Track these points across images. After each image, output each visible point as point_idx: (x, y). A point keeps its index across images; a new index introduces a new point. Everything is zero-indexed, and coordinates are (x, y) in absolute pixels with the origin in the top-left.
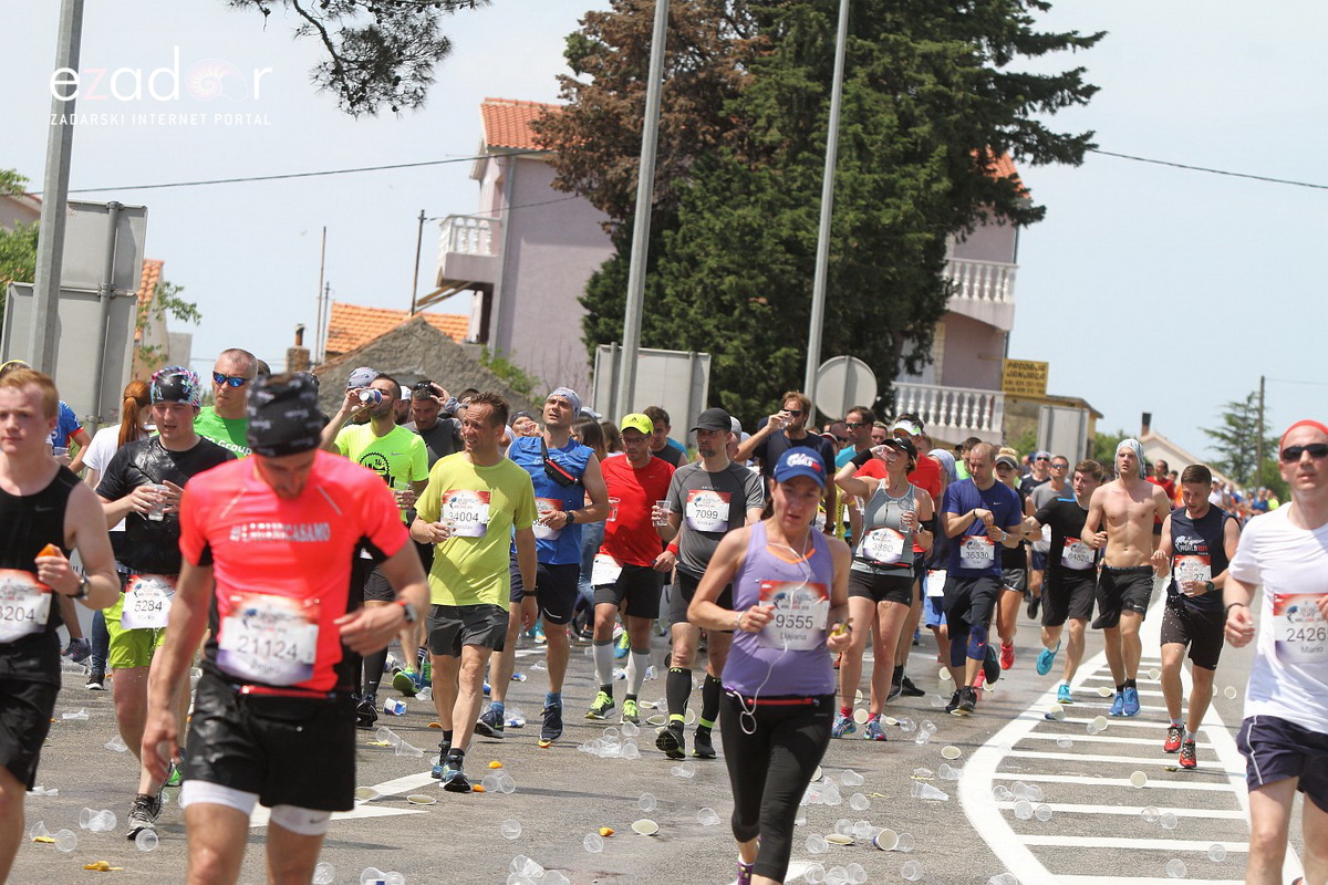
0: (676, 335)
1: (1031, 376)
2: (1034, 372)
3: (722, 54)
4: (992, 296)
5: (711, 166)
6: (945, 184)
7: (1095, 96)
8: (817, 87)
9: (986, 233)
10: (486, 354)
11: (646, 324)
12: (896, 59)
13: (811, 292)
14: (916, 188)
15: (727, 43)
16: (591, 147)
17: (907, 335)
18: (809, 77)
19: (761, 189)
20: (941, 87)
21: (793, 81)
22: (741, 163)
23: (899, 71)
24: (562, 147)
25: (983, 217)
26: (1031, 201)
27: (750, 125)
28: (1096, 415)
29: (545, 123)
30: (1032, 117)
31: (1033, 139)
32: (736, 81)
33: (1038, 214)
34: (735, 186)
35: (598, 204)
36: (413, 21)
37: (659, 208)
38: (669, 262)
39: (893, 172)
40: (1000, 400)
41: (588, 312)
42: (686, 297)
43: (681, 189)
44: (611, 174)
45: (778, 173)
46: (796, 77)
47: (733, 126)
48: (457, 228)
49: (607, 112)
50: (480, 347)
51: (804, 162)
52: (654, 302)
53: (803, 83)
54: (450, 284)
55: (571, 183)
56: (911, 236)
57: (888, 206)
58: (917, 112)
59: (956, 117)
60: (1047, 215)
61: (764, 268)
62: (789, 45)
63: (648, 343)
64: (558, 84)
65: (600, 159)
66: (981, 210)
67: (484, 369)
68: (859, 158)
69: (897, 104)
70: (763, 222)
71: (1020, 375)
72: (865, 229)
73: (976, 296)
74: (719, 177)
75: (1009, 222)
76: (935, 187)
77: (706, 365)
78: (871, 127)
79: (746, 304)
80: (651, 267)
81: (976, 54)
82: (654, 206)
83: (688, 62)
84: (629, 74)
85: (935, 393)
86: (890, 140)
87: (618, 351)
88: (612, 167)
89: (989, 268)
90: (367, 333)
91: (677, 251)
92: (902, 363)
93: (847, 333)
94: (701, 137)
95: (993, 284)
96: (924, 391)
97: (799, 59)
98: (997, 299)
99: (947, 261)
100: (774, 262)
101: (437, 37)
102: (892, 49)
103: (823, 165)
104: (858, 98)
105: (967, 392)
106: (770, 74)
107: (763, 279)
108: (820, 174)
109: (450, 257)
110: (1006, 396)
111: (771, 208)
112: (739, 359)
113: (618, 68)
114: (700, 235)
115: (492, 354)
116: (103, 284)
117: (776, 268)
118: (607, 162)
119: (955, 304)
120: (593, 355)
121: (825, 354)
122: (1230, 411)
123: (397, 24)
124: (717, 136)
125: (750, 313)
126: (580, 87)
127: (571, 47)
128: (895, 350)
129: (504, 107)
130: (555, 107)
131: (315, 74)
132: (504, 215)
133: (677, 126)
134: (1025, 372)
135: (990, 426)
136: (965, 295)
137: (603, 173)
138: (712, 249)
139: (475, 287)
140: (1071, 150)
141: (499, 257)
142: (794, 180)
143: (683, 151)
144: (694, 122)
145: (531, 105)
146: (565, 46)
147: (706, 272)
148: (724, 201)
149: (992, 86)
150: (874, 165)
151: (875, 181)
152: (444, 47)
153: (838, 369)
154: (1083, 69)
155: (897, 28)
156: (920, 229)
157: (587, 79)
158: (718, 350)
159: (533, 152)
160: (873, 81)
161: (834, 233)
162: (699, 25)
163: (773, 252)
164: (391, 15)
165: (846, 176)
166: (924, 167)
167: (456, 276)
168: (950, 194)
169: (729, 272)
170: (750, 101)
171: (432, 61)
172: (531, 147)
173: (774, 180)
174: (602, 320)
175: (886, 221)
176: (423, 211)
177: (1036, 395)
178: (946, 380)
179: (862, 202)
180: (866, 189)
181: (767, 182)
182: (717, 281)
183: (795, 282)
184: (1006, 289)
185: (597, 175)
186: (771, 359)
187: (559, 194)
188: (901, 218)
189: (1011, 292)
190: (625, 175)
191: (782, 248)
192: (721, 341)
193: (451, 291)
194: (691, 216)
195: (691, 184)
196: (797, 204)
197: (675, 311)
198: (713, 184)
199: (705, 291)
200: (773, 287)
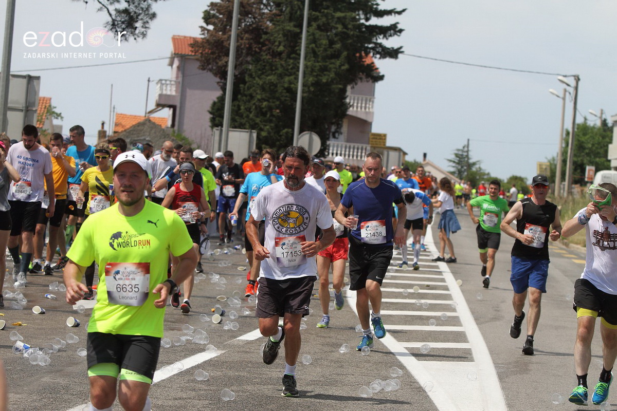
0: (245, 124)
1: (380, 139)
2: (382, 137)
3: (262, 18)
4: (365, 108)
5: (257, 61)
6: (346, 67)
7: (403, 33)
8: (297, 30)
9: (361, 85)
10: (174, 132)
11: (233, 120)
12: (328, 19)
13: (295, 108)
14: (335, 68)
15: (264, 13)
16: (213, 53)
17: (333, 123)
18: (295, 26)
19: (277, 69)
20: (345, 30)
21: (288, 28)
22: (269, 59)
23: (328, 24)
24: (201, 53)
25: (361, 79)
26: (379, 73)
27: (273, 44)
28: (405, 154)
29: (195, 44)
30: (379, 41)
31: (380, 49)
32: (267, 28)
33: (382, 78)
34: (267, 68)
35: (215, 75)
36: (142, 6)
37: (238, 76)
38: (242, 96)
39: (326, 62)
40: (369, 148)
41: (211, 116)
42: (249, 110)
43: (247, 69)
44: (220, 63)
45: (283, 63)
46: (290, 26)
47: (266, 45)
48: (162, 84)
49: (219, 40)
50: (172, 129)
51: (293, 58)
52: (235, 112)
53: (293, 29)
54: (160, 105)
55: (205, 67)
56: (334, 86)
57: (325, 75)
58: (336, 39)
59: (350, 41)
60: (385, 78)
61: (278, 99)
62: (287, 14)
63: (234, 127)
64: (200, 30)
65: (216, 58)
66: (360, 76)
67: (172, 138)
68: (314, 57)
69: (328, 36)
70: (278, 81)
71: (376, 139)
72: (317, 84)
73: (359, 109)
74: (261, 64)
75: (371, 81)
76: (343, 68)
77: (255, 135)
78: (318, 45)
79: (271, 112)
80: (234, 98)
81: (357, 17)
83: (249, 20)
84: (226, 25)
85: (344, 146)
86: (325, 50)
87: (221, 130)
88: (221, 60)
89: (364, 99)
90: (129, 124)
91: (246, 93)
92: (331, 135)
93: (310, 123)
94: (254, 49)
95: (366, 104)
96: (340, 145)
97: (291, 20)
98: (367, 110)
99: (348, 96)
100: (282, 96)
101: (151, 12)
102: (326, 16)
103: (299, 59)
104: (313, 34)
105: (356, 145)
106: (279, 25)
107: (278, 103)
108: (299, 63)
109: (161, 96)
110: (371, 147)
111: (281, 76)
112: (269, 133)
113: (222, 23)
114: (254, 86)
115: (176, 132)
116: (24, 105)
117: (283, 99)
118: (219, 59)
119: (351, 111)
120: (213, 131)
121: (301, 131)
122: (456, 152)
123: (136, 7)
124: (260, 49)
125: (272, 115)
126: (208, 31)
127: (205, 15)
128: (329, 129)
129: (180, 39)
130: (199, 38)
131: (105, 25)
132: (180, 79)
133: (245, 45)
134: (378, 137)
136: (355, 108)
137: (217, 63)
138: (258, 91)
139: (170, 106)
140: (393, 53)
141: (179, 95)
142: (289, 65)
143: (247, 54)
144: (251, 44)
145: (190, 38)
146: (202, 15)
147: (256, 100)
148: (263, 73)
149: (364, 29)
150: (319, 60)
151: (320, 66)
152: (154, 16)
153: (306, 137)
154: (398, 23)
155: (328, 8)
156: (337, 84)
157: (211, 27)
158: (260, 130)
159: (191, 55)
160: (319, 28)
161: (304, 85)
162: (253, 7)
163: (281, 93)
164: (134, 4)
165: (309, 64)
166: (338, 60)
167: (162, 102)
168: (348, 70)
169: (265, 100)
170: (272, 35)
171: (150, 21)
172: (190, 53)
173: (282, 65)
174: (216, 119)
175: (324, 80)
176: (149, 78)
177: (383, 146)
178: (348, 141)
179: (315, 74)
180: (316, 69)
181: (279, 66)
182: (260, 104)
183: (289, 104)
184: (370, 106)
185: (215, 64)
186: (281, 133)
187: (201, 71)
188: (330, 80)
189: (372, 107)
190: (225, 64)
191: (285, 91)
192: (262, 126)
193: (160, 108)
194: (250, 79)
195: (250, 67)
196: (290, 75)
197: (245, 115)
198: (259, 67)
199: (256, 108)
200: (282, 106)
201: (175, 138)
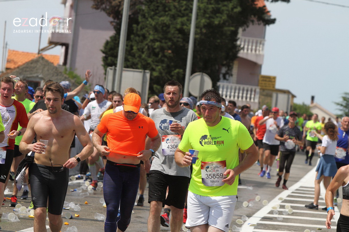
0: (137, 64)
1: (270, 81)
2: (271, 80)
4: (256, 51)
6: (238, 9)
9: (253, 28)
10: (66, 70)
11: (126, 60)
13: (187, 49)
14: (227, 10)
17: (224, 65)
19: (170, 10)
25: (253, 21)
26: (270, 16)
28: (294, 96)
33: (273, 21)
34: (160, 8)
35: (109, 14)
37: (132, 16)
38: (135, 36)
39: (219, 4)
40: (258, 90)
41: (104, 55)
42: (141, 50)
43: (140, 10)
44: (114, 3)
45: (176, 4)
50: (64, 67)
52: (129, 52)
54: (53, 43)
55: (99, 6)
56: (226, 28)
57: (217, 17)
61: (170, 40)
63: (127, 67)
66: (252, 19)
67: (65, 75)
70: (170, 22)
71: (266, 81)
72: (209, 26)
73: (249, 51)
74: (154, 5)
75: (262, 24)
76: (235, 10)
77: (148, 75)
79: (163, 52)
80: (128, 38)
82: (130, 16)
85: (234, 87)
87: (115, 70)
88: (114, 1)
89: (255, 41)
90: (21, 61)
91: (139, 33)
92: (221, 76)
93: (201, 64)
95: (256, 47)
96: (230, 87)
98: (257, 52)
99: (239, 38)
100: (174, 37)
105: (246, 87)
107: (170, 44)
108: (192, 5)
109: (53, 34)
110: (261, 89)
111: (174, 17)
112: (161, 73)
114: (147, 27)
115: (68, 70)
117: (175, 40)
119: (242, 54)
120: (106, 71)
121: (193, 72)
122: (344, 95)
125: (164, 56)
128: (219, 71)
132: (73, 18)
134: (268, 80)
135: (254, 99)
136: (245, 51)
137: (111, 3)
138: (151, 32)
139: (62, 44)
141: (72, 33)
142: (182, 6)
147: (149, 40)
148: (156, 14)
150: (213, 1)
151: (213, 8)
153: (197, 78)
156: (229, 26)
158: (152, 70)
161: (197, 27)
163: (174, 34)
165: (202, 6)
166: (231, 3)
167: (55, 40)
168: (240, 13)
169: (157, 41)
173: (175, 6)
174: (110, 58)
175: (216, 22)
176: (43, 16)
177: (271, 88)
178: (238, 82)
179: (207, 15)
180: (209, 11)
181: (172, 7)
182: (153, 44)
183: (181, 45)
184: (261, 49)
185: (108, 3)
186: (173, 73)
187: (94, 10)
188: (222, 22)
189: (263, 50)
190: (119, 4)
191: (177, 32)
192: (154, 67)
193: (53, 46)
194: (144, 19)
195: (144, 7)
196: (183, 16)
197: (137, 55)
198: (152, 7)
199: (148, 49)
200: (174, 47)
201: (67, 76)
